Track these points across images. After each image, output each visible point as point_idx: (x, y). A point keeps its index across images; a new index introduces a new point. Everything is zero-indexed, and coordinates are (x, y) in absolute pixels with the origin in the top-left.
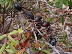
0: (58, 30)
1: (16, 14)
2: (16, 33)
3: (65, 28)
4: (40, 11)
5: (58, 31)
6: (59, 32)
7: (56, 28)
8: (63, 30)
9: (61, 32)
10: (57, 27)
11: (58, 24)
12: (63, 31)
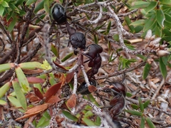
0: (144, 92)
1: (54, 30)
2: (36, 67)
3: (160, 93)
4: (109, 37)
5: (142, 94)
6: (145, 97)
7: (140, 87)
8: (155, 95)
9: (148, 98)
10: (142, 86)
11: (147, 80)
12: (153, 98)
